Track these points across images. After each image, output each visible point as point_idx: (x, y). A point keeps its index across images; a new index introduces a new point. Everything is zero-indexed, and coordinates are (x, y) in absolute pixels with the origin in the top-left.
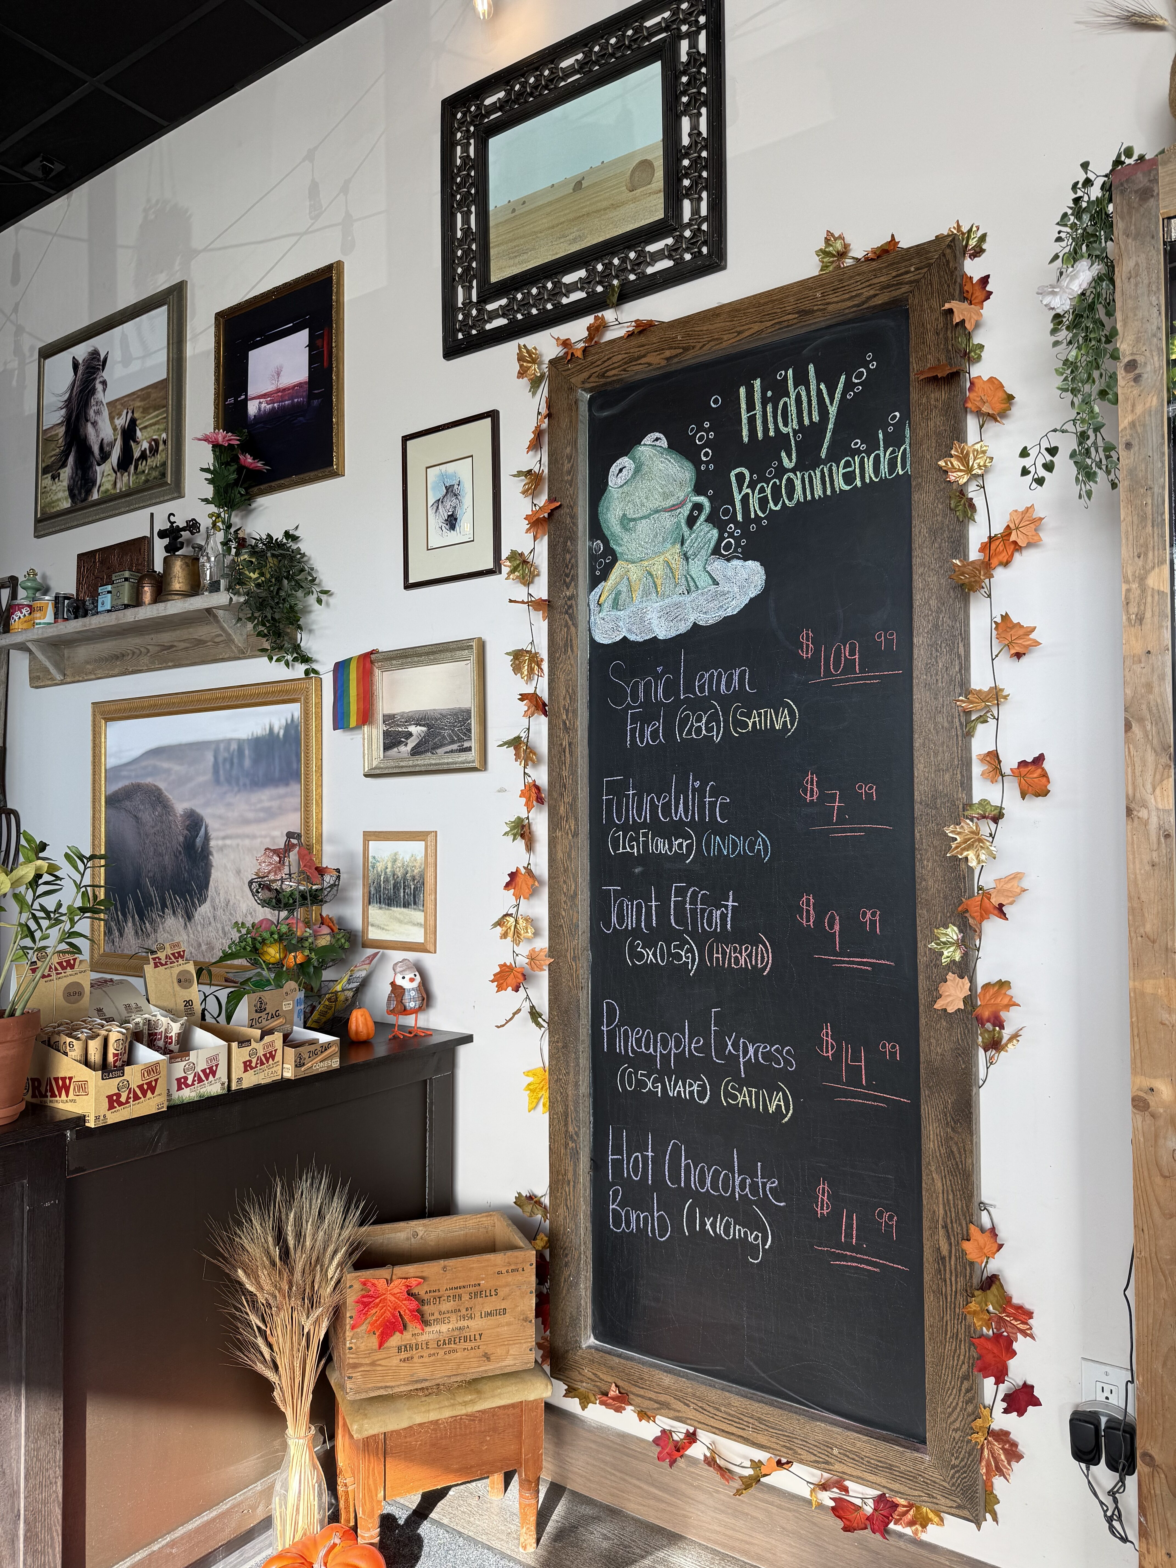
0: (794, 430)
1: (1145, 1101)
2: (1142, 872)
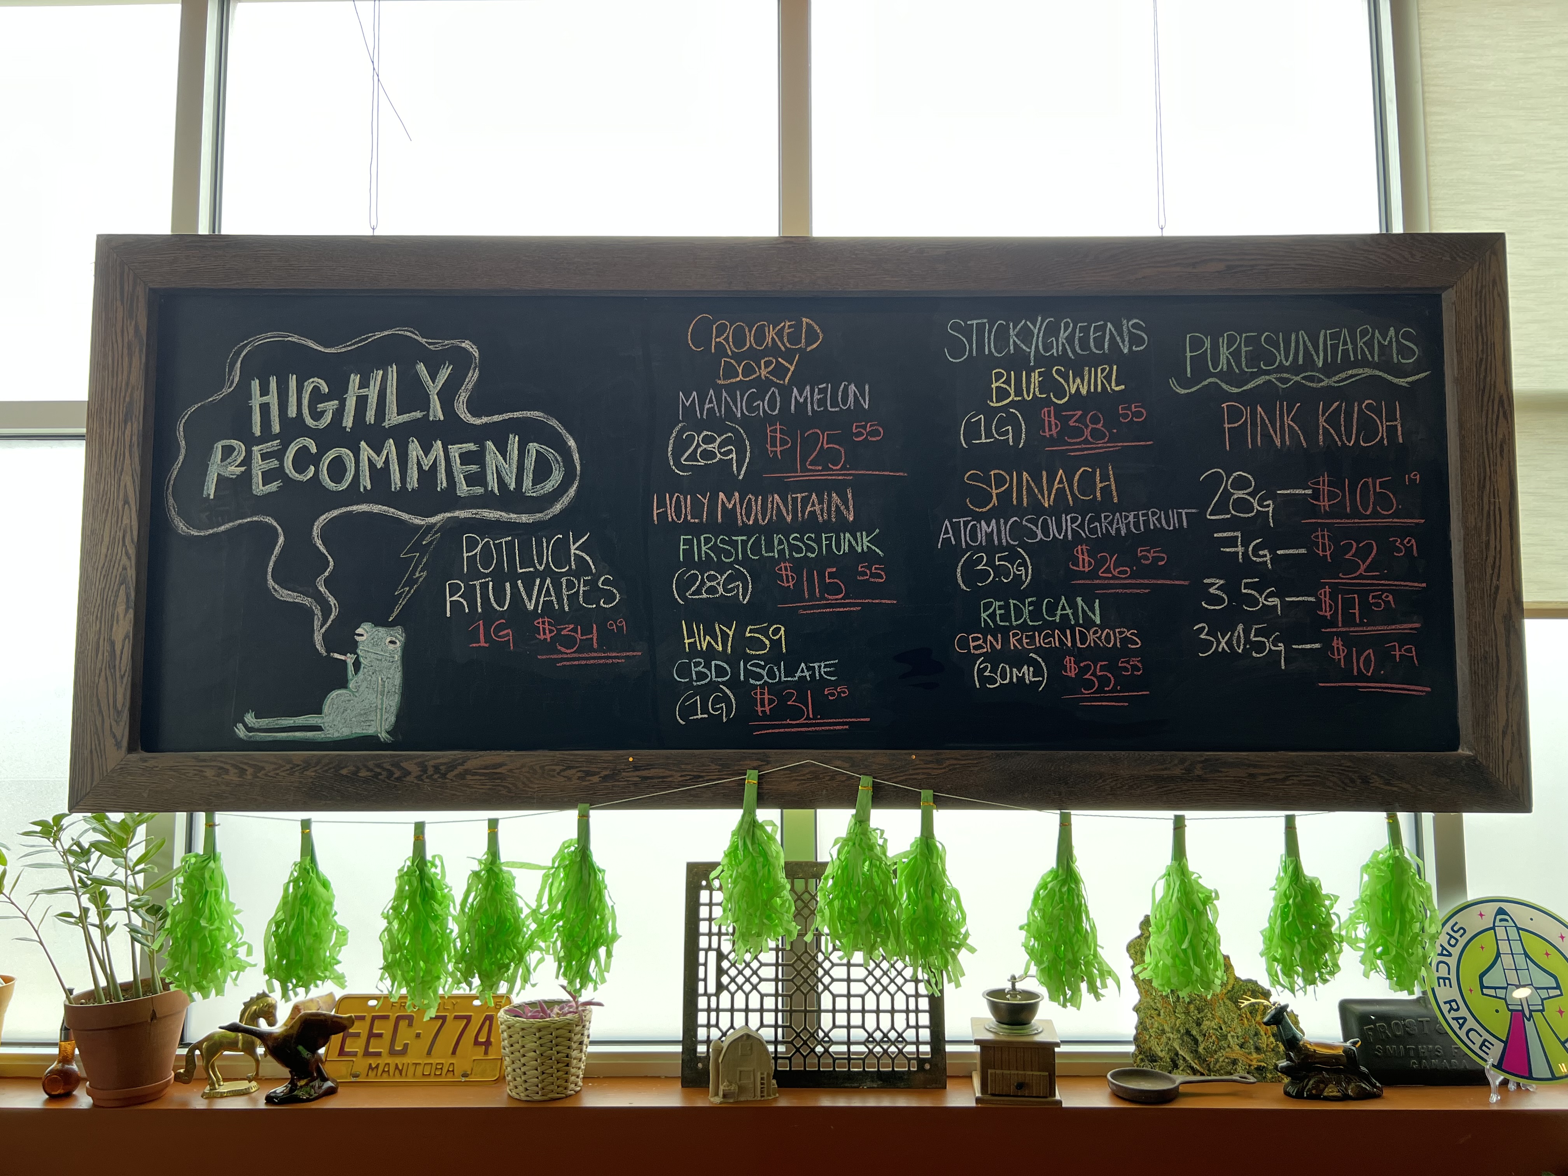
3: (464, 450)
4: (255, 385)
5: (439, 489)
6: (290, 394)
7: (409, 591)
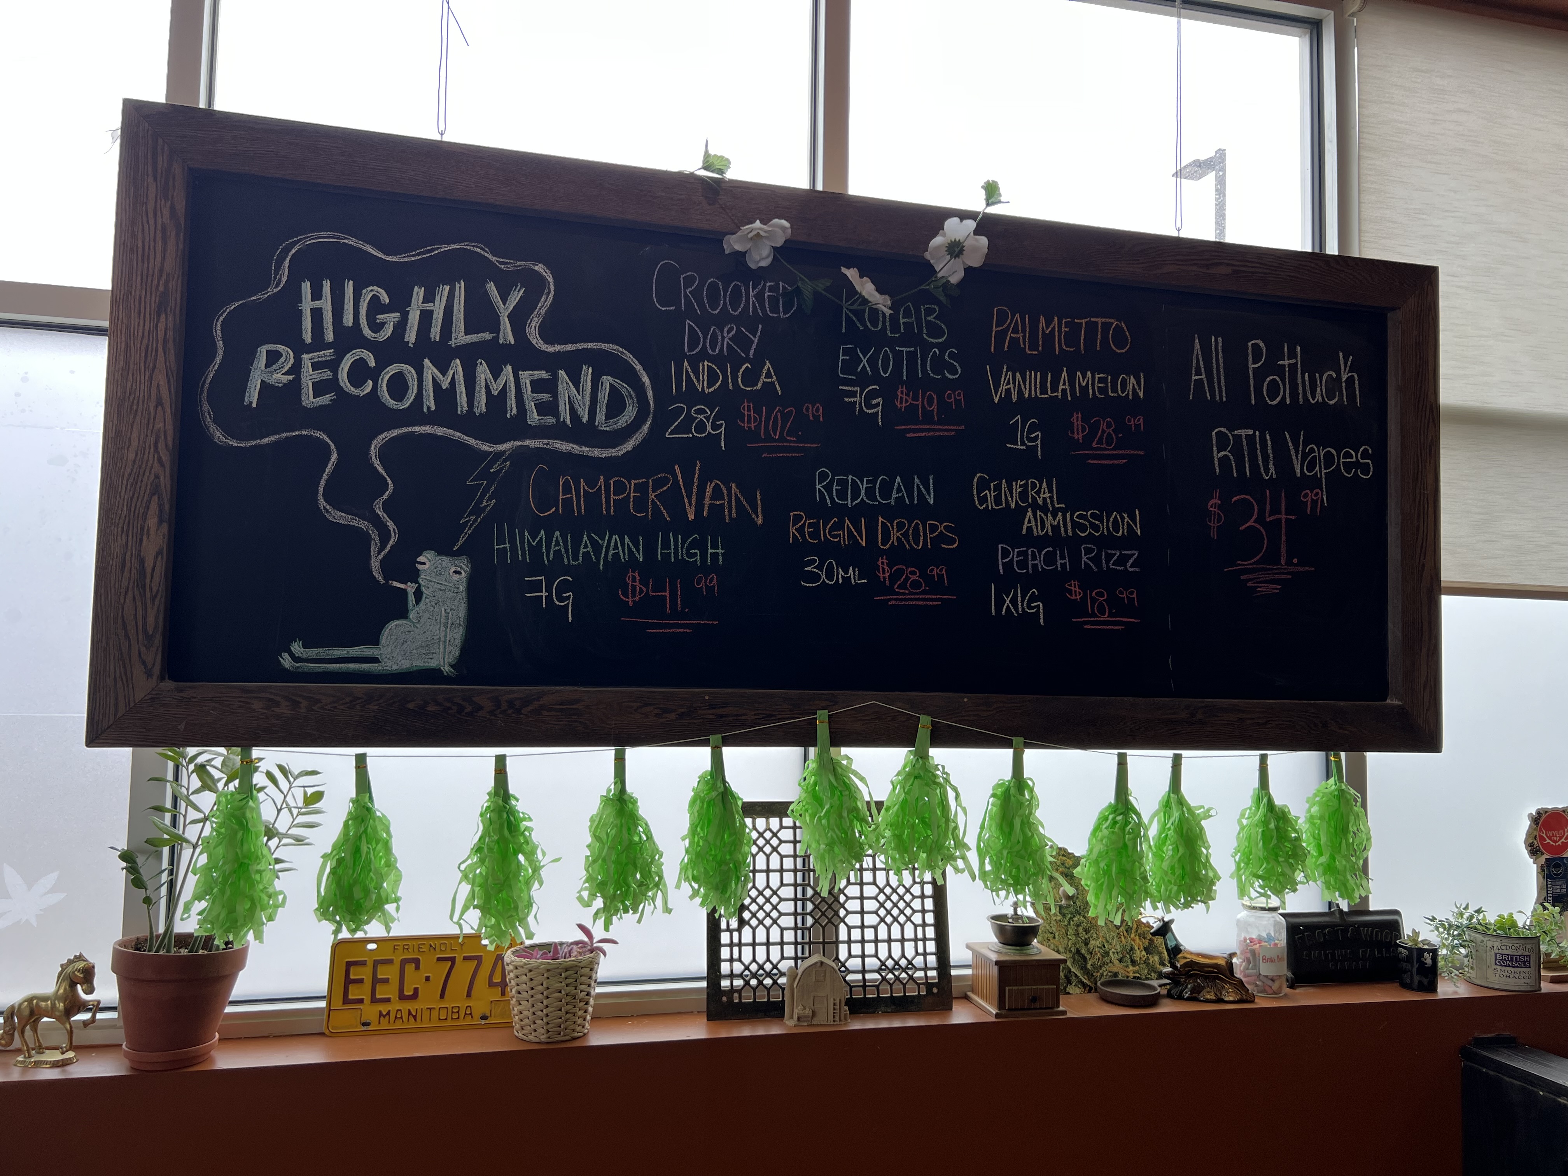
3: (535, 378)
4: (306, 287)
5: (508, 416)
6: (346, 301)
7: (475, 520)
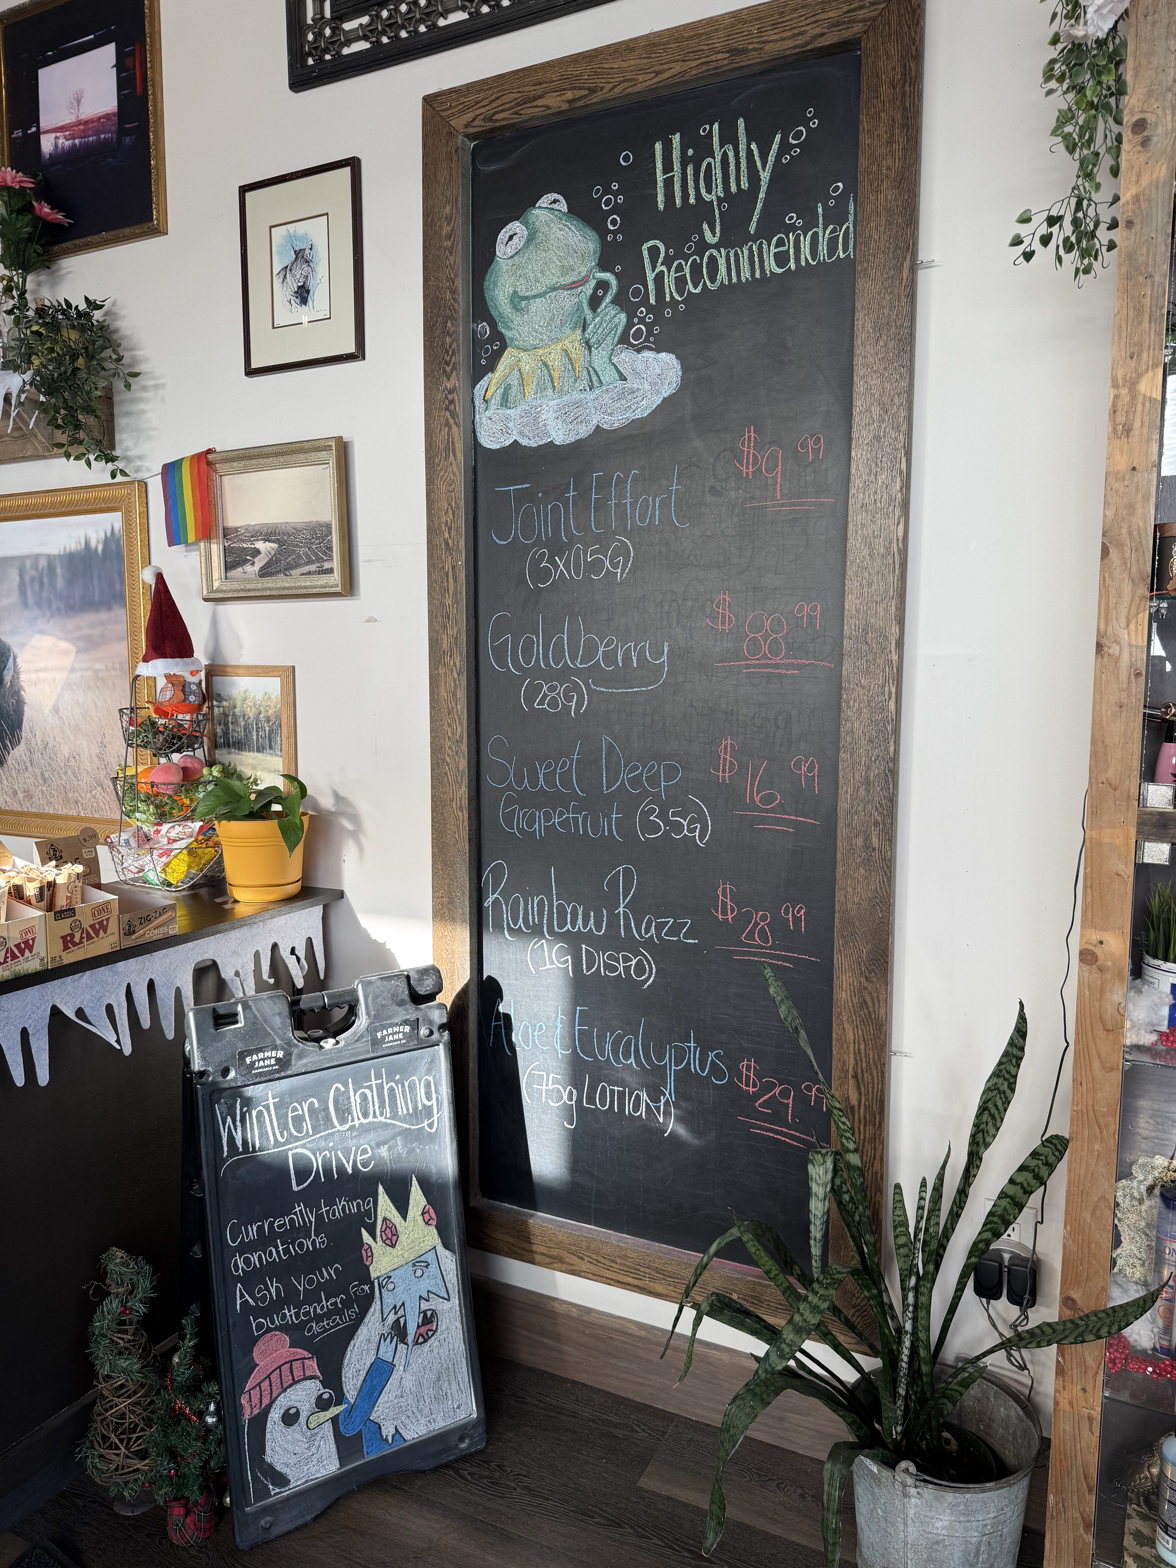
0: (718, 198)
1: (1093, 954)
2: (1109, 713)
